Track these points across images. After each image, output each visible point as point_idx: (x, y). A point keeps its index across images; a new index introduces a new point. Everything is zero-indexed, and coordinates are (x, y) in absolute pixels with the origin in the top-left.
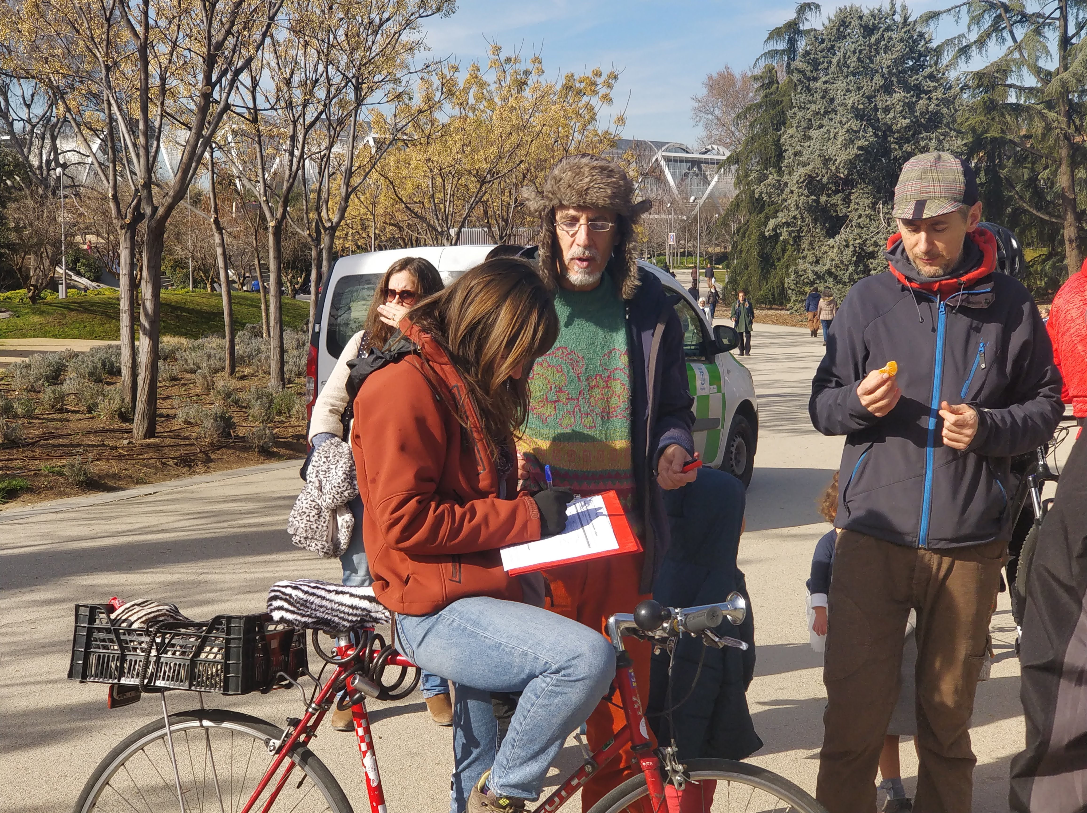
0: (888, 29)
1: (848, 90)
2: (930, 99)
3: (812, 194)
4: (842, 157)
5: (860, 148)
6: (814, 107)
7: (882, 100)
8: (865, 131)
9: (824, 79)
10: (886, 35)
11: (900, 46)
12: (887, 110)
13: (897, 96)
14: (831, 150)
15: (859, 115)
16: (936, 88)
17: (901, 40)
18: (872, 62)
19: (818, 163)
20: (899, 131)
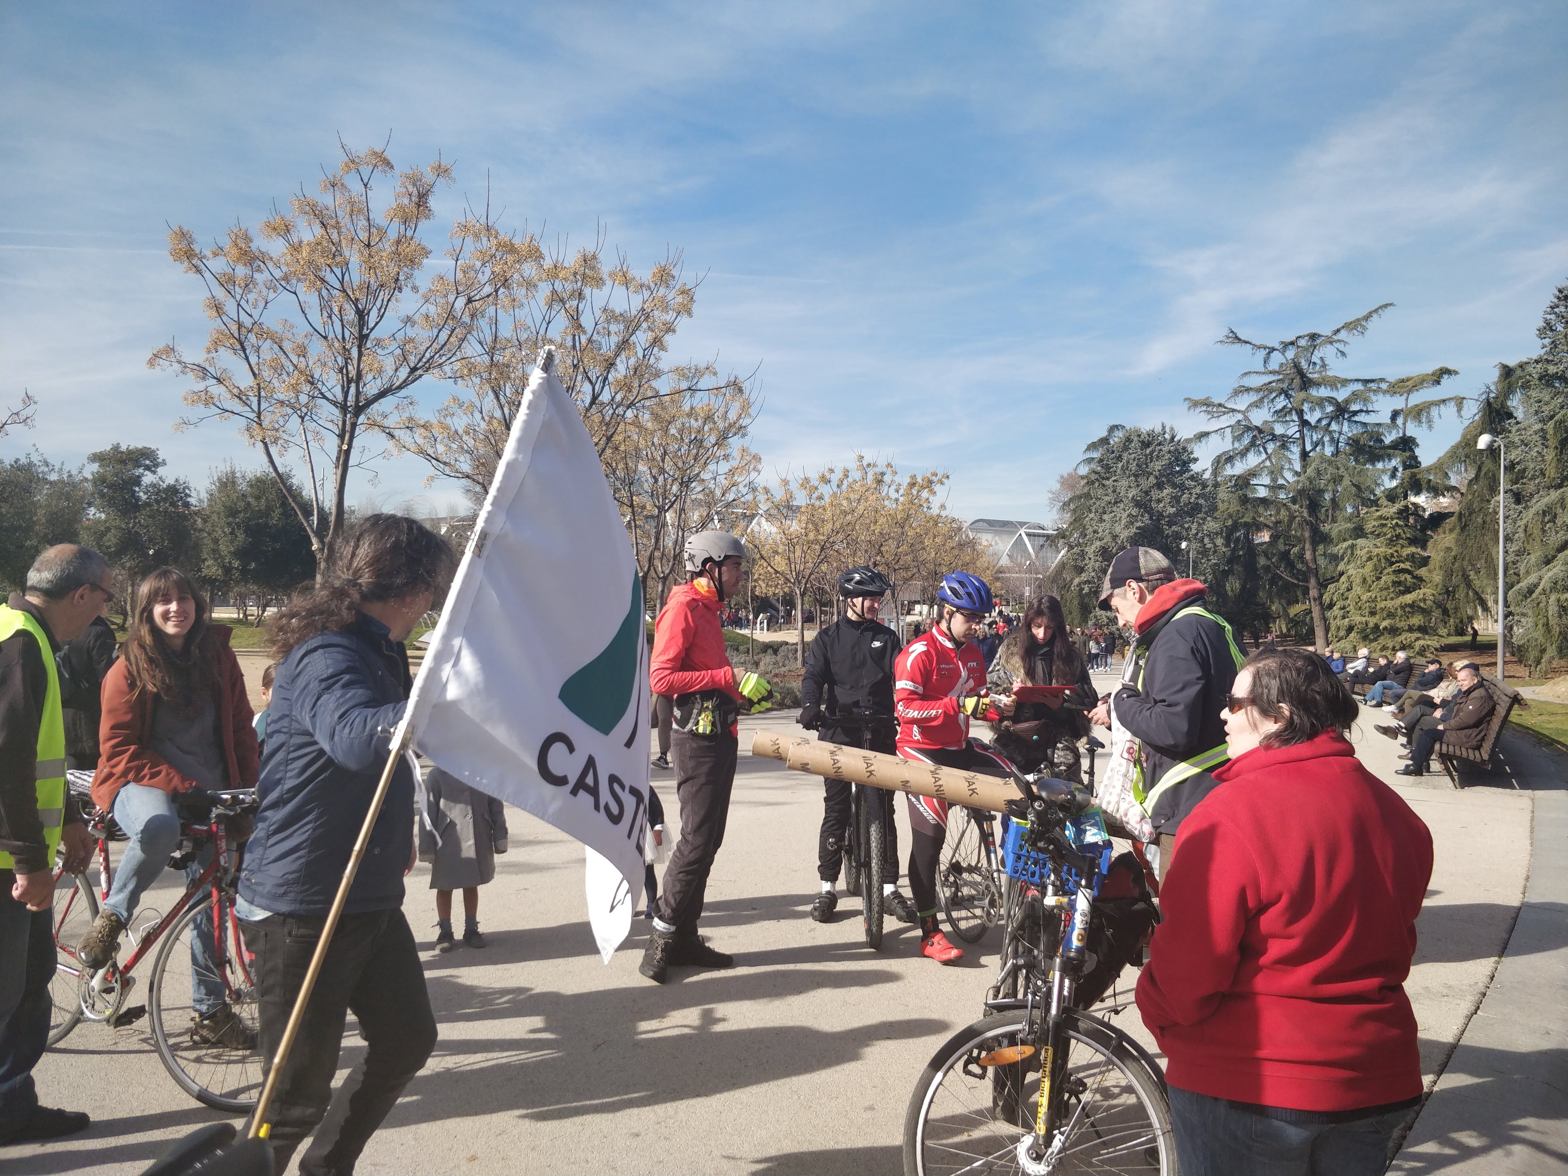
0: (1160, 444)
1: (1130, 487)
2: (1191, 493)
3: (1105, 560)
4: (1124, 535)
5: (1137, 528)
6: (1107, 498)
7: (1155, 494)
8: (1142, 516)
9: (1113, 478)
10: (1158, 448)
11: (1167, 456)
12: (1159, 501)
13: (1165, 491)
14: (1118, 529)
15: (1138, 504)
16: (1195, 486)
17: (1169, 452)
18: (1147, 467)
19: (1108, 539)
20: (1168, 517)
